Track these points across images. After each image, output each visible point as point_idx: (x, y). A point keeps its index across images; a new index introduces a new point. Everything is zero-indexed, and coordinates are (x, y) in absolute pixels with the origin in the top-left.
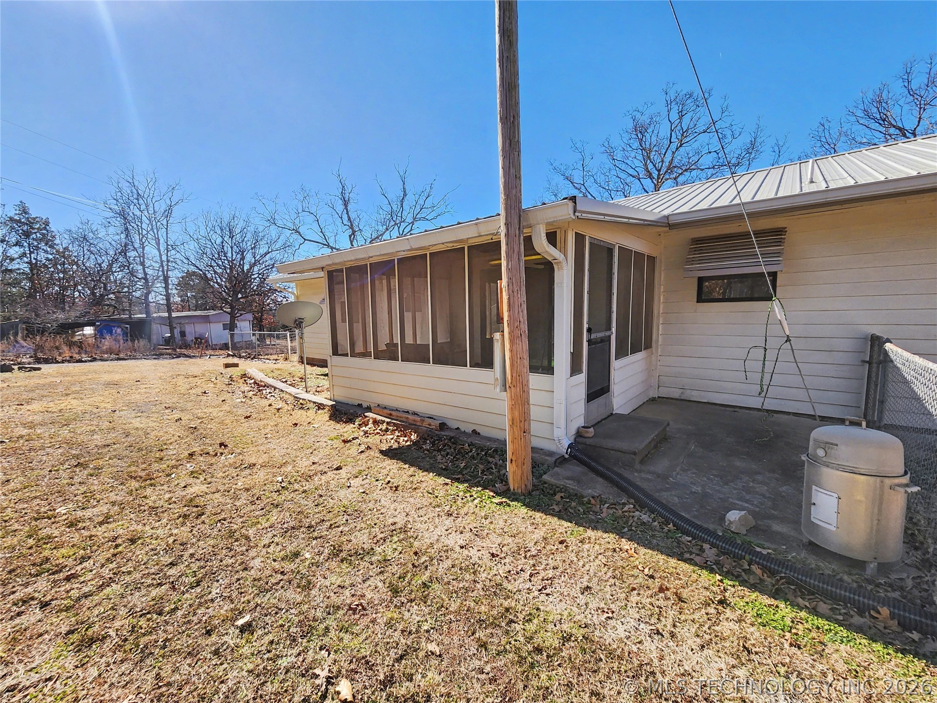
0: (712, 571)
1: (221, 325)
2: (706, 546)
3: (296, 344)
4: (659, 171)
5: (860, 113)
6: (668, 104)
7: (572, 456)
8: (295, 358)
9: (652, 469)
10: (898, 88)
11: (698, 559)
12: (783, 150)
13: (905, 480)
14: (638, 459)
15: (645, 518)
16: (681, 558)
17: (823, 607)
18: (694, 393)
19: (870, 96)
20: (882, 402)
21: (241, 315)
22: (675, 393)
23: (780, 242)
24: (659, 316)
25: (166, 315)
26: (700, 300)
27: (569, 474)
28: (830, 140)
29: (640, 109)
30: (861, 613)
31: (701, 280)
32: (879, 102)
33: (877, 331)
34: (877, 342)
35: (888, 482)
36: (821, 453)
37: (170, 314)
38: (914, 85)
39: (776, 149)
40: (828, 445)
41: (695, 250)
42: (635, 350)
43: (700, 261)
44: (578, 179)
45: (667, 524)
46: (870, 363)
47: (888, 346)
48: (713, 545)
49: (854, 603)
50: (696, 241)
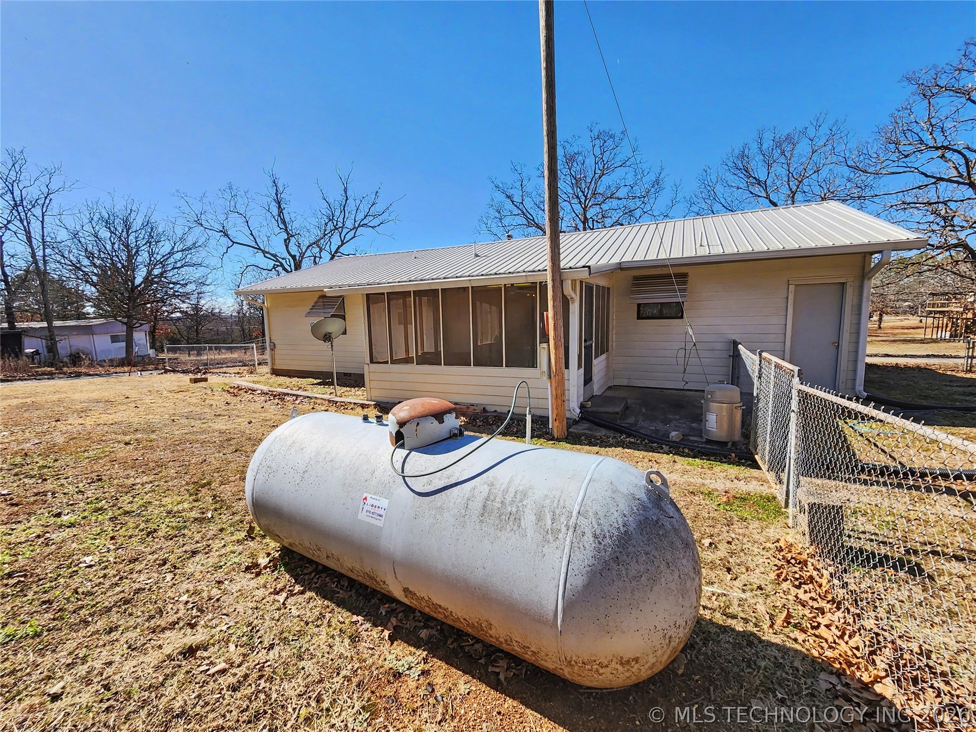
0: (668, 454)
1: (108, 338)
2: (664, 446)
3: (267, 356)
4: (586, 197)
5: (730, 164)
6: (593, 139)
7: (582, 419)
8: (265, 369)
9: (628, 422)
10: (754, 147)
11: (661, 451)
12: (679, 189)
13: (741, 404)
14: (619, 416)
15: (632, 440)
16: (653, 452)
17: (712, 458)
18: (636, 381)
19: (737, 152)
20: (738, 378)
21: (141, 325)
22: (625, 382)
23: (685, 283)
24: (613, 329)
25: (45, 324)
26: (638, 318)
27: (581, 428)
28: (711, 184)
29: (570, 140)
30: (725, 458)
31: (639, 305)
32: (743, 156)
33: (734, 337)
34: (735, 344)
35: (735, 405)
36: (709, 396)
37: (50, 323)
38: (764, 147)
39: (675, 189)
40: (712, 393)
41: (635, 285)
42: (602, 353)
43: (639, 292)
44: (517, 199)
45: (644, 440)
46: (733, 356)
47: (740, 346)
48: (667, 445)
49: (722, 454)
50: (636, 278)
